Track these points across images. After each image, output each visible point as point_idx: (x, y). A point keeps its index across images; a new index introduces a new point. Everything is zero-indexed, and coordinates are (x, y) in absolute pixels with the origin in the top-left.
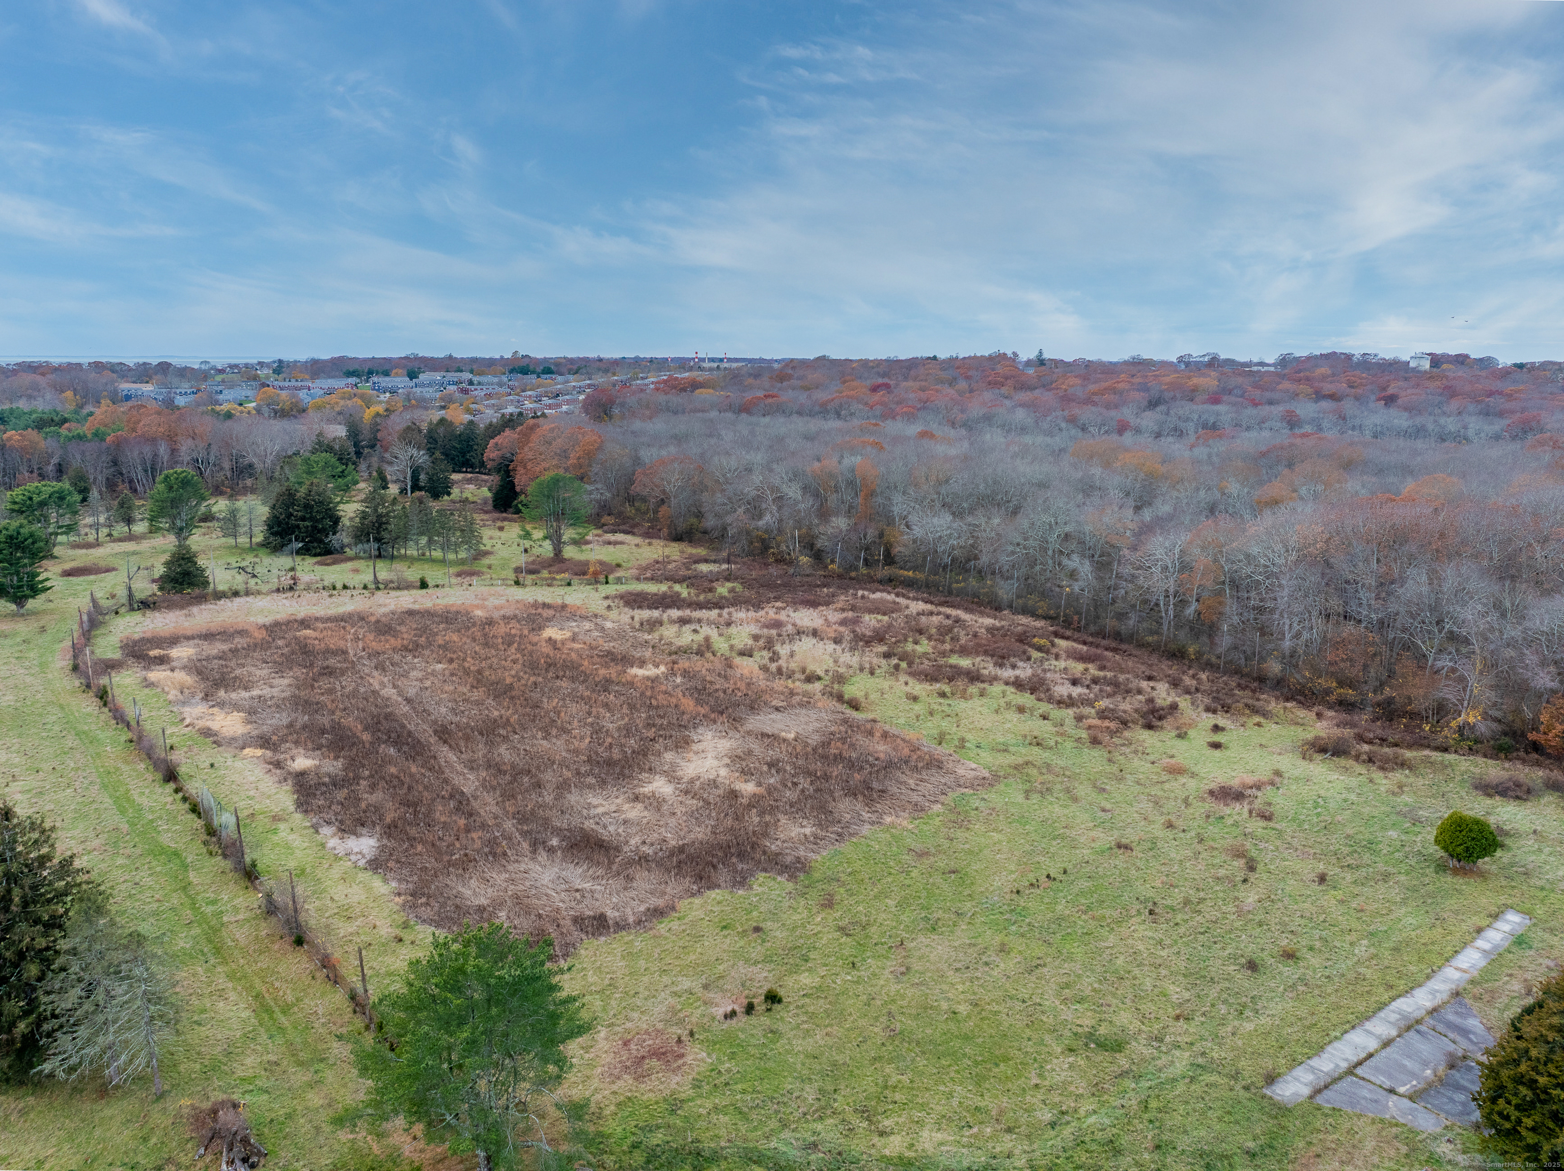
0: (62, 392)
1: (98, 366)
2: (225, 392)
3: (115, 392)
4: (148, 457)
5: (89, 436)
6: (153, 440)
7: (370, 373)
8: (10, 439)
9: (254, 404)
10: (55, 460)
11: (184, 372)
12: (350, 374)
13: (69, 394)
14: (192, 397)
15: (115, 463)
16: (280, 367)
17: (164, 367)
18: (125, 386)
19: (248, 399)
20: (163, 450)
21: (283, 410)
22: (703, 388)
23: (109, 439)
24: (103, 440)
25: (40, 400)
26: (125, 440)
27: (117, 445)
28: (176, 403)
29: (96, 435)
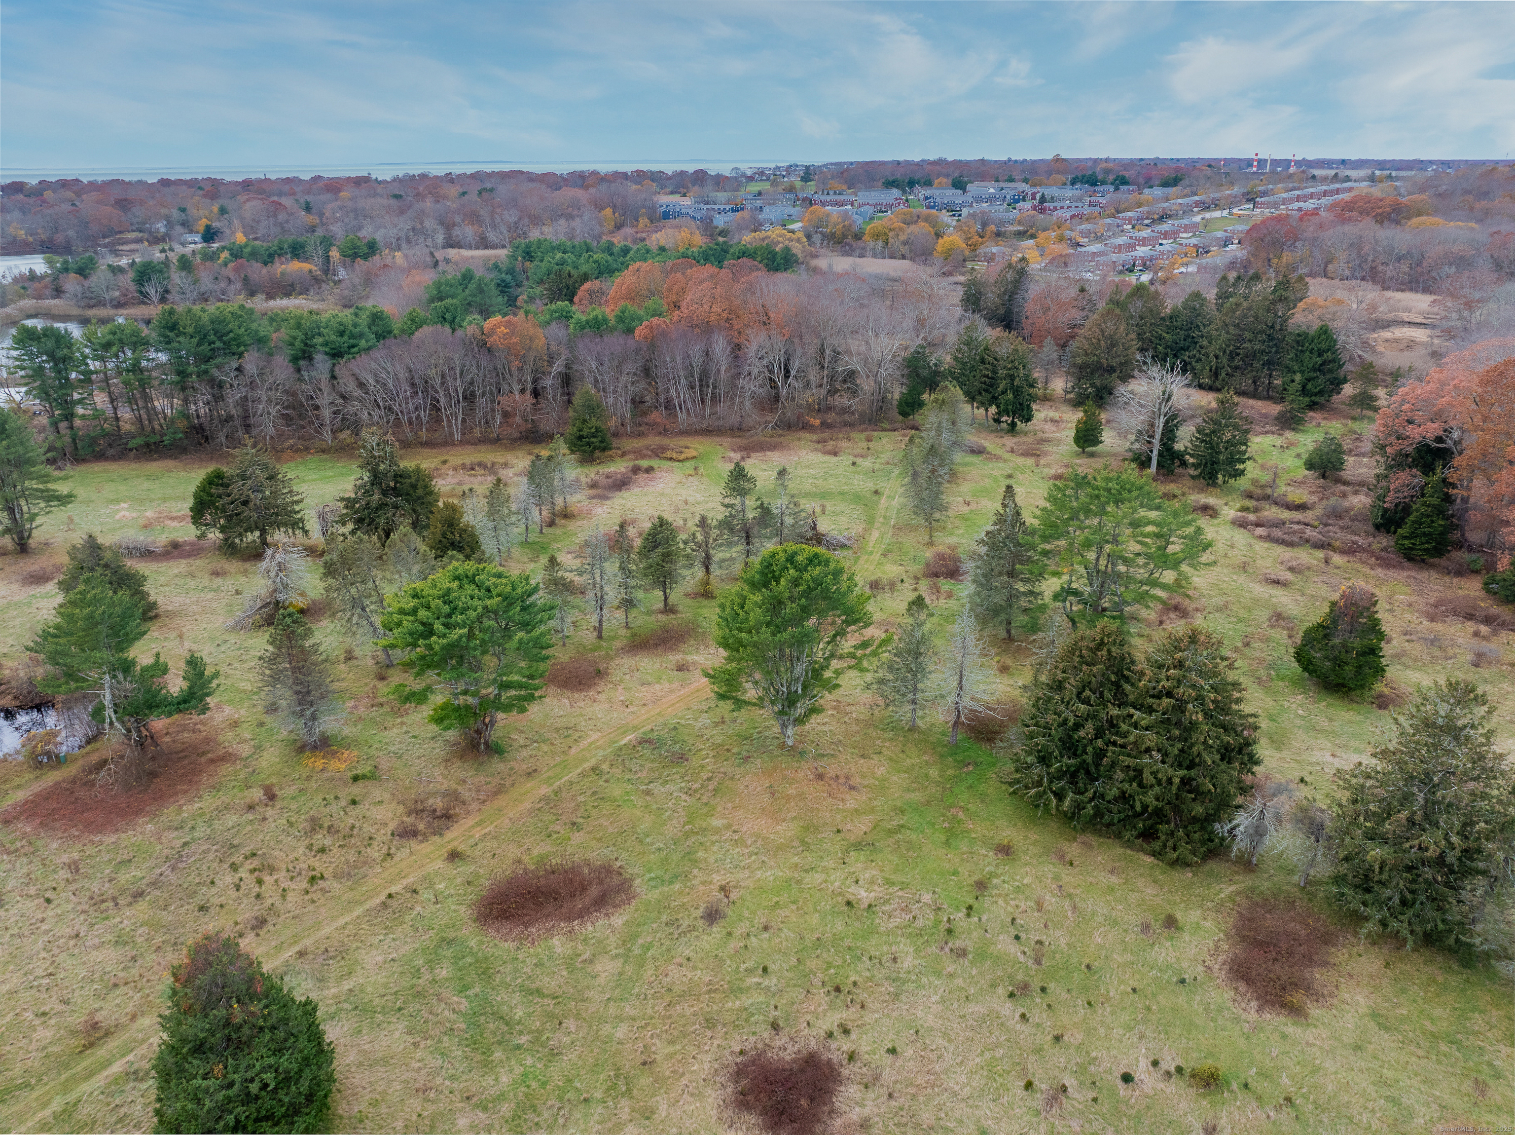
0: (602, 209)
1: (640, 176)
2: (767, 209)
3: (653, 208)
4: (697, 361)
5: (612, 322)
6: (706, 329)
7: (912, 184)
9: (800, 225)
10: (558, 367)
11: (720, 181)
12: (890, 184)
13: (609, 211)
14: (731, 216)
15: (647, 372)
16: (808, 174)
17: (700, 177)
18: (666, 200)
19: (790, 219)
20: (720, 346)
21: (833, 234)
22: (1419, 214)
23: (640, 331)
24: (630, 331)
25: (578, 220)
26: (664, 334)
27: (652, 344)
28: (715, 223)
29: (621, 319)
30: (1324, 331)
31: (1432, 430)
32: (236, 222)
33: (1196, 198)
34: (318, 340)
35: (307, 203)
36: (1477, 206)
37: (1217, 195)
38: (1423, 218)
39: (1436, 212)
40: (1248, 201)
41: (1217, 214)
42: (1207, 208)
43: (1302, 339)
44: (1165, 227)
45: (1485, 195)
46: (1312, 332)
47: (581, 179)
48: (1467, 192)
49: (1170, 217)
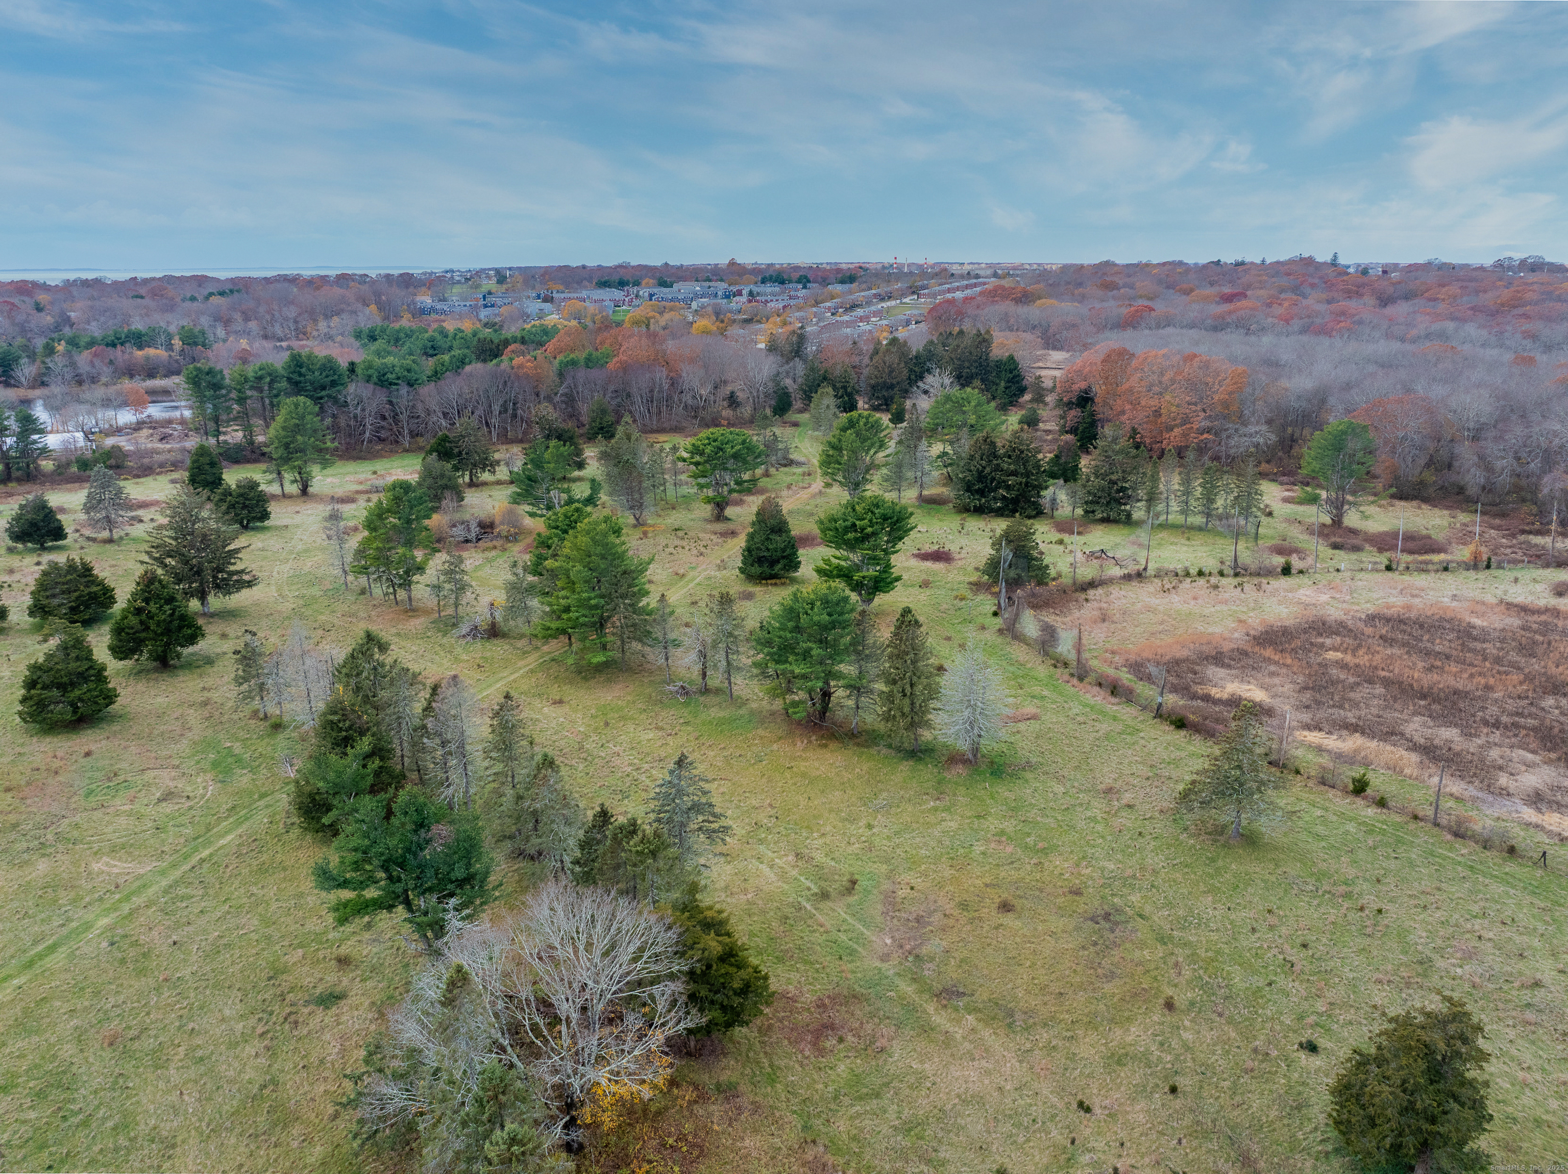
3: (413, 305)
7: (623, 284)
13: (373, 307)
16: (501, 277)
22: (1040, 298)
30: (1011, 358)
31: (1083, 385)
33: (874, 291)
36: (1076, 292)
37: (889, 289)
38: (1044, 300)
39: (1050, 296)
40: (913, 293)
41: (892, 303)
42: (883, 300)
43: (999, 364)
44: (860, 312)
45: (1080, 284)
46: (1005, 359)
48: (1068, 283)
49: (858, 306)
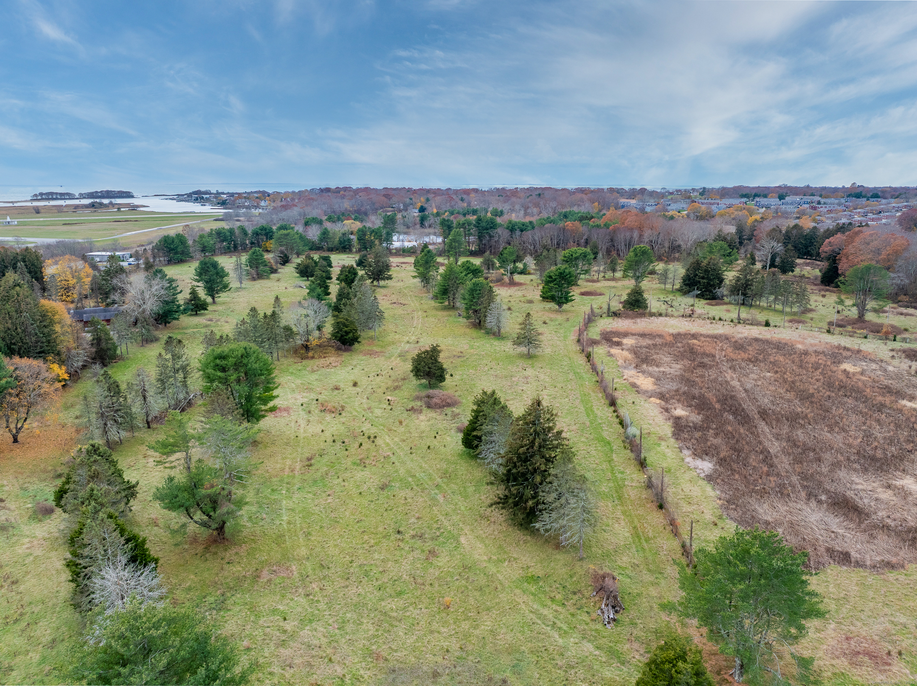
0: (594, 203)
1: (611, 190)
2: (672, 205)
3: (618, 203)
4: (628, 238)
5: (602, 226)
6: (631, 230)
7: (755, 196)
8: (567, 225)
9: (686, 212)
10: (585, 237)
11: (652, 194)
12: (744, 196)
13: (596, 204)
14: (654, 207)
15: (612, 240)
16: (704, 192)
17: (643, 191)
18: (623, 201)
19: (683, 209)
20: (636, 235)
21: (701, 216)
23: (611, 228)
24: (608, 228)
25: (583, 207)
26: (618, 228)
27: (614, 231)
28: (646, 210)
29: (605, 225)
31: (830, 249)
32: (434, 205)
34: (516, 227)
35: (462, 198)
47: (582, 191)
